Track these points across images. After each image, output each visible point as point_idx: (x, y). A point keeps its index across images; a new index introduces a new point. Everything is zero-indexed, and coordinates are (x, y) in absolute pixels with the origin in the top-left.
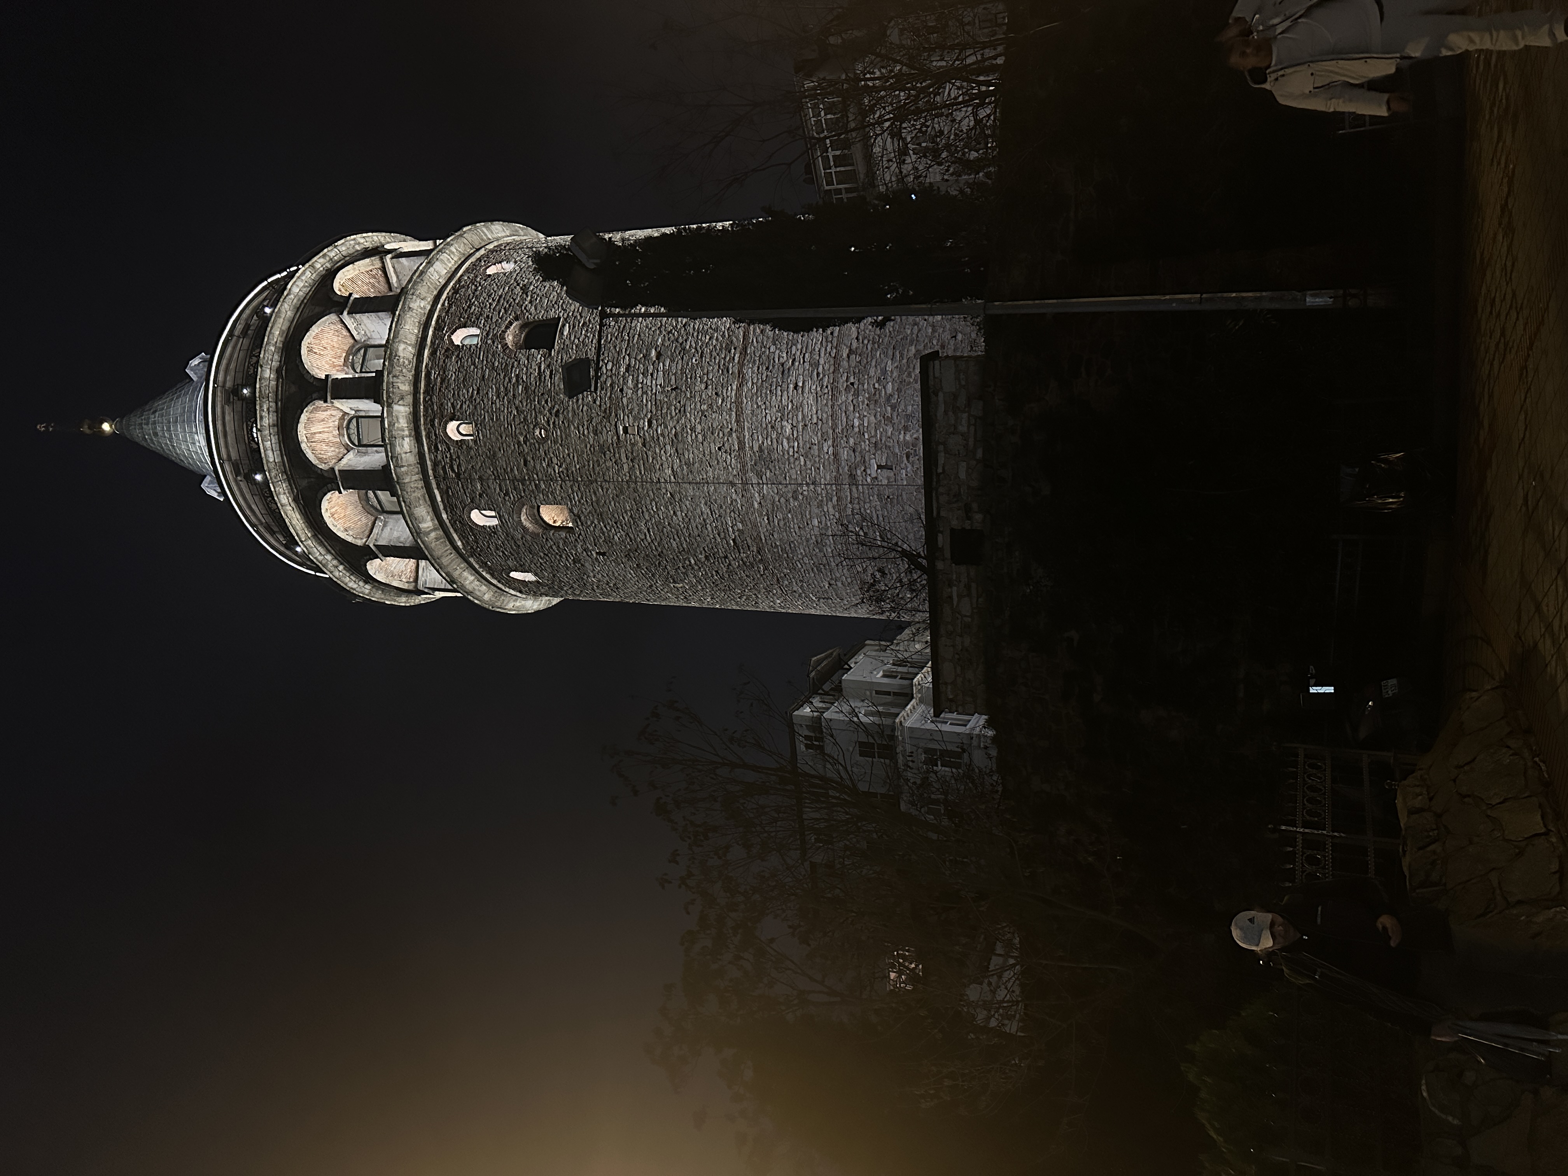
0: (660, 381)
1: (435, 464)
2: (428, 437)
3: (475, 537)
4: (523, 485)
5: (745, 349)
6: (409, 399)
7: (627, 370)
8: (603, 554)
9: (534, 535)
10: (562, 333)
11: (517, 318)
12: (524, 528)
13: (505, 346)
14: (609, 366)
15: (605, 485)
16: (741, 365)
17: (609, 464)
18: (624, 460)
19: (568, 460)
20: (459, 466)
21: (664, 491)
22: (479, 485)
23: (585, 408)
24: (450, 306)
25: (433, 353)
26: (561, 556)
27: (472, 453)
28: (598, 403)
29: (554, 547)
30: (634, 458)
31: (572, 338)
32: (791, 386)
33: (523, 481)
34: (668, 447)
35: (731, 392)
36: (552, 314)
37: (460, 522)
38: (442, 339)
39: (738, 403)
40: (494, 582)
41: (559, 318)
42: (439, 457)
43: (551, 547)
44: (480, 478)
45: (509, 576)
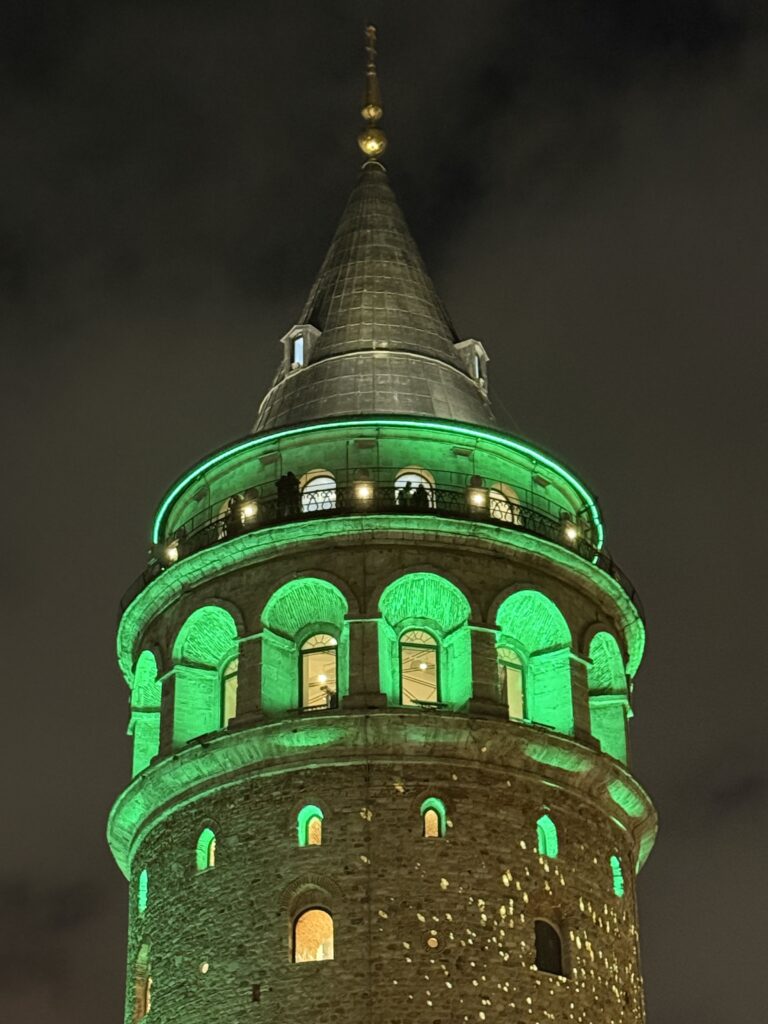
1: (388, 772)
6: (474, 752)
8: (256, 998)
10: (555, 982)
12: (296, 884)
13: (536, 896)
19: (398, 976)
22: (359, 830)
24: (580, 811)
25: (528, 789)
26: (249, 929)
29: (264, 923)
33: (367, 900)
36: (574, 965)
37: (302, 787)
38: (544, 801)
40: (194, 799)
41: (569, 976)
43: (264, 917)
44: (368, 836)
45: (206, 826)
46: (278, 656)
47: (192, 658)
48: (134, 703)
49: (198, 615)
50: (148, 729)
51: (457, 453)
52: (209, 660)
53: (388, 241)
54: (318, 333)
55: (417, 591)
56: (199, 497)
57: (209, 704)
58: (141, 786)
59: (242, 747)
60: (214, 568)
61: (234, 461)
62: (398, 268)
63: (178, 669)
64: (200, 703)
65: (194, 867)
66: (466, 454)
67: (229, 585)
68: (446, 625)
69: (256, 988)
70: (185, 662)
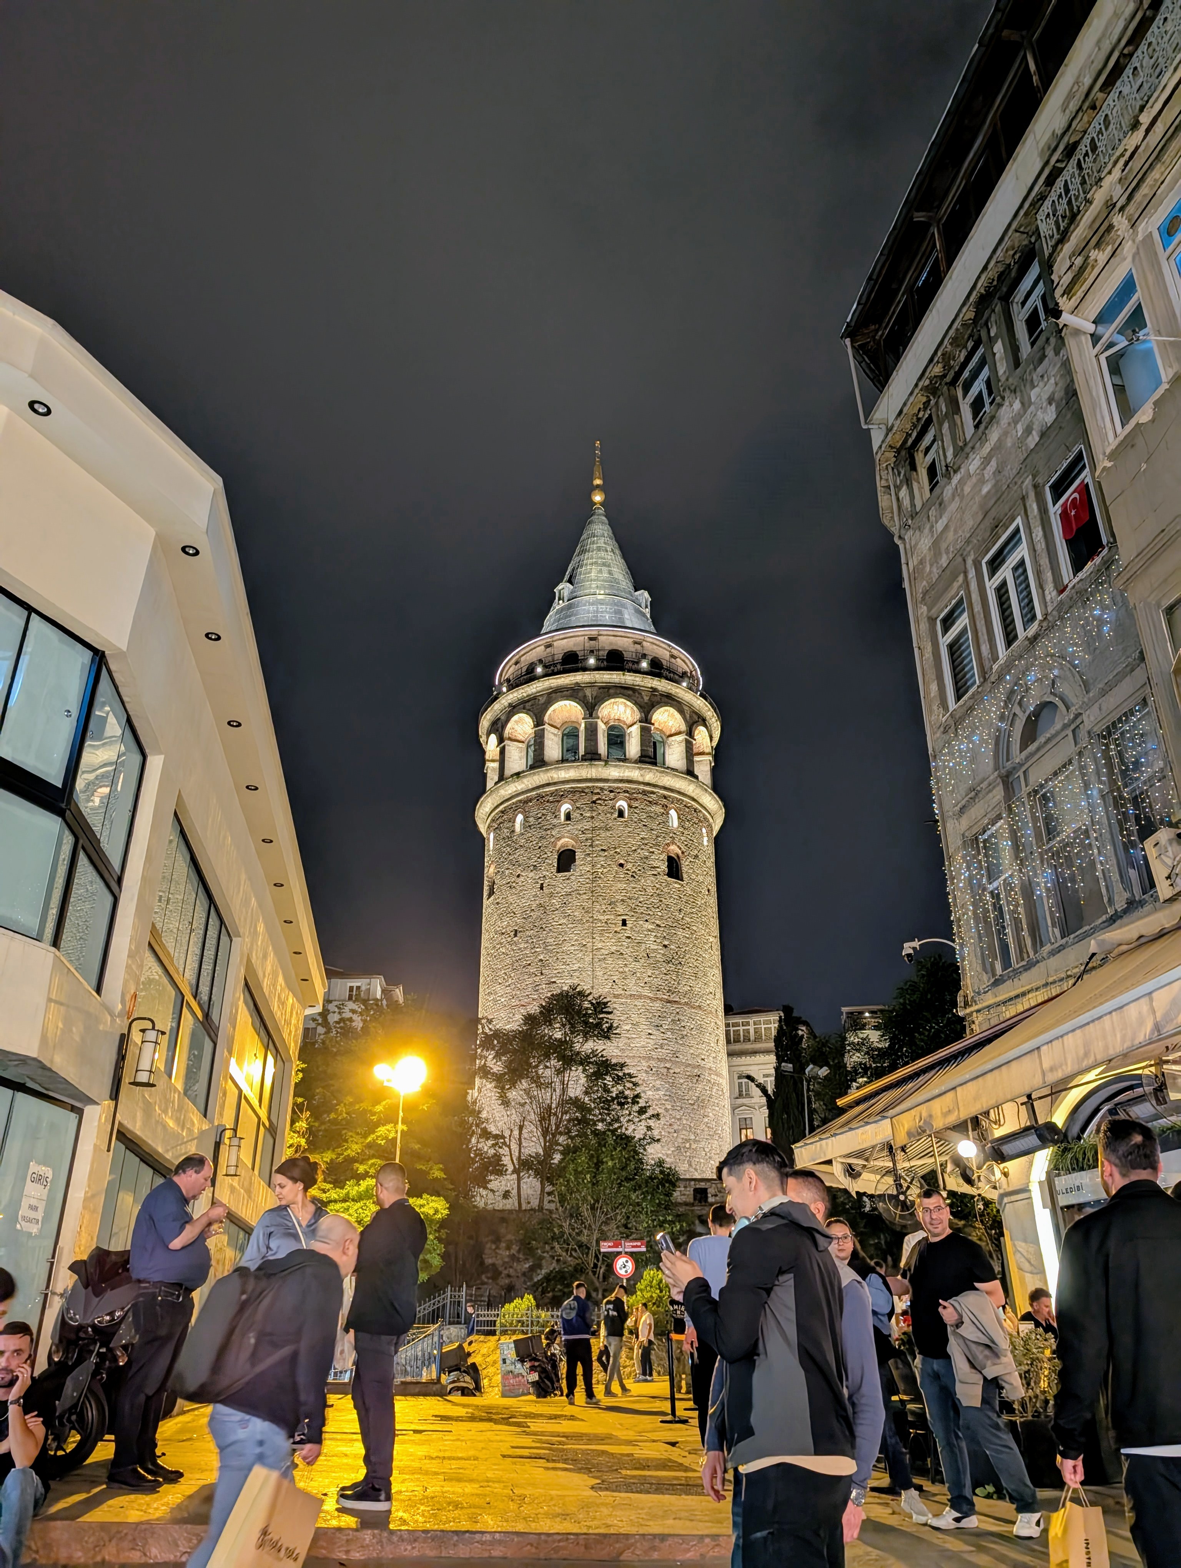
0: (652, 947)
1: (602, 789)
2: (618, 788)
3: (551, 802)
5: (669, 1002)
6: (641, 779)
7: (658, 925)
8: (542, 888)
9: (554, 844)
10: (676, 883)
11: (683, 853)
12: (559, 839)
13: (668, 845)
14: (660, 914)
15: (590, 902)
16: (661, 1000)
17: (604, 907)
18: (606, 917)
19: (605, 879)
20: (601, 805)
21: (588, 941)
22: (588, 815)
23: (637, 896)
24: (688, 807)
25: (665, 797)
27: (609, 815)
28: (640, 905)
29: (546, 856)
30: (608, 924)
32: (650, 1031)
33: (591, 846)
34: (615, 948)
35: (646, 992)
36: (685, 876)
37: (563, 795)
38: (672, 802)
39: (640, 997)
40: (514, 800)
41: (682, 880)
42: (604, 792)
44: (592, 817)
45: (519, 812)
46: (552, 737)
47: (513, 738)
48: (487, 757)
49: (516, 718)
50: (493, 769)
51: (635, 643)
52: (520, 738)
53: (605, 543)
54: (571, 587)
55: (615, 707)
56: (516, 663)
57: (521, 758)
58: (490, 794)
59: (536, 778)
60: (522, 696)
61: (532, 647)
62: (609, 556)
63: (506, 742)
64: (517, 758)
65: (513, 831)
66: (640, 643)
67: (530, 703)
68: (629, 722)
69: (542, 884)
70: (510, 739)
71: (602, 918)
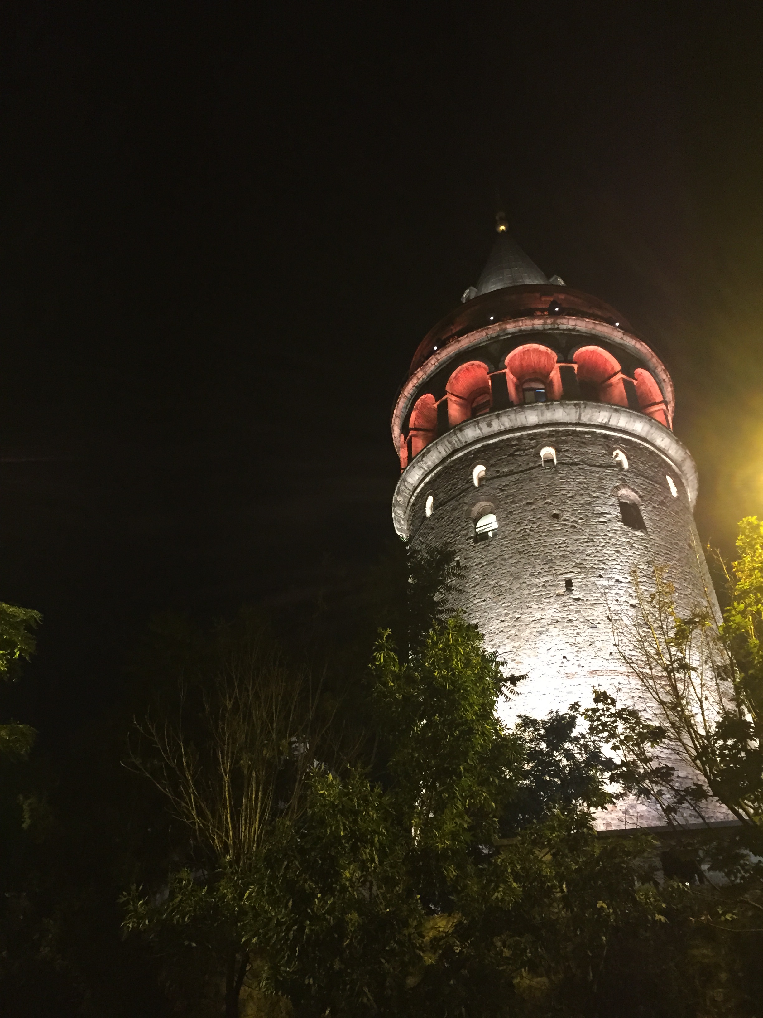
1: (520, 439)
2: (540, 433)
3: (462, 469)
4: (512, 502)
5: (652, 677)
6: (567, 420)
7: (617, 581)
9: (469, 512)
10: (636, 530)
11: (640, 497)
12: (473, 505)
13: (617, 488)
15: (519, 565)
16: (638, 675)
17: (538, 568)
18: (543, 580)
19: (536, 536)
20: (520, 455)
21: (521, 612)
22: (506, 470)
23: (581, 548)
24: (640, 449)
25: (604, 436)
26: (452, 533)
27: (531, 465)
28: (587, 558)
29: (460, 527)
30: (546, 587)
31: (634, 538)
33: (514, 502)
34: (560, 615)
35: (614, 666)
36: (648, 523)
37: (473, 457)
38: (615, 443)
40: (423, 485)
41: (647, 528)
42: (525, 441)
43: (460, 525)
45: (428, 495)
49: (418, 402)
59: (440, 447)
60: (423, 379)
63: (411, 433)
65: (425, 517)
71: (535, 581)
